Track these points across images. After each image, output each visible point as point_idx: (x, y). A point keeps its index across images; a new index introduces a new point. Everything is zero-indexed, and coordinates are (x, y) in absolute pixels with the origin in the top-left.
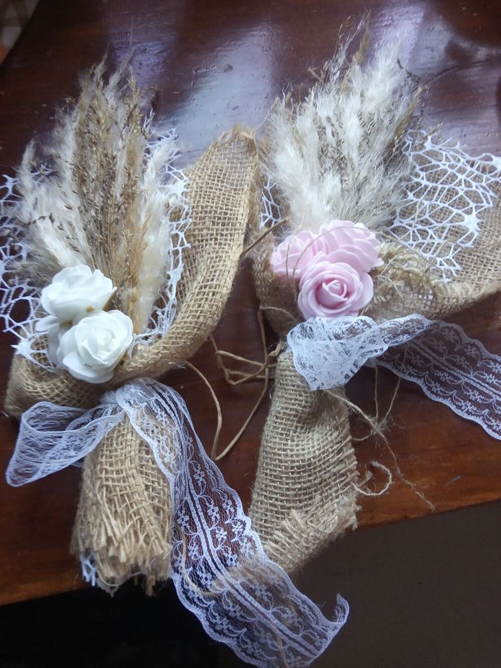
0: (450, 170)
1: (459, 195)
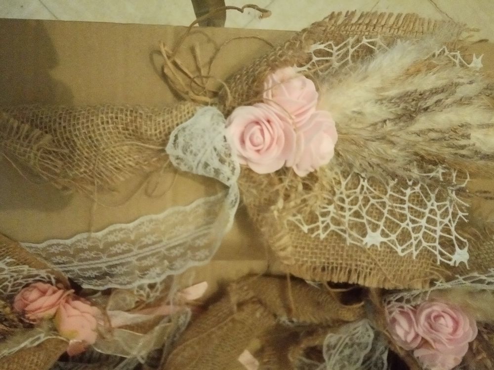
0: (427, 211)
1: (401, 224)
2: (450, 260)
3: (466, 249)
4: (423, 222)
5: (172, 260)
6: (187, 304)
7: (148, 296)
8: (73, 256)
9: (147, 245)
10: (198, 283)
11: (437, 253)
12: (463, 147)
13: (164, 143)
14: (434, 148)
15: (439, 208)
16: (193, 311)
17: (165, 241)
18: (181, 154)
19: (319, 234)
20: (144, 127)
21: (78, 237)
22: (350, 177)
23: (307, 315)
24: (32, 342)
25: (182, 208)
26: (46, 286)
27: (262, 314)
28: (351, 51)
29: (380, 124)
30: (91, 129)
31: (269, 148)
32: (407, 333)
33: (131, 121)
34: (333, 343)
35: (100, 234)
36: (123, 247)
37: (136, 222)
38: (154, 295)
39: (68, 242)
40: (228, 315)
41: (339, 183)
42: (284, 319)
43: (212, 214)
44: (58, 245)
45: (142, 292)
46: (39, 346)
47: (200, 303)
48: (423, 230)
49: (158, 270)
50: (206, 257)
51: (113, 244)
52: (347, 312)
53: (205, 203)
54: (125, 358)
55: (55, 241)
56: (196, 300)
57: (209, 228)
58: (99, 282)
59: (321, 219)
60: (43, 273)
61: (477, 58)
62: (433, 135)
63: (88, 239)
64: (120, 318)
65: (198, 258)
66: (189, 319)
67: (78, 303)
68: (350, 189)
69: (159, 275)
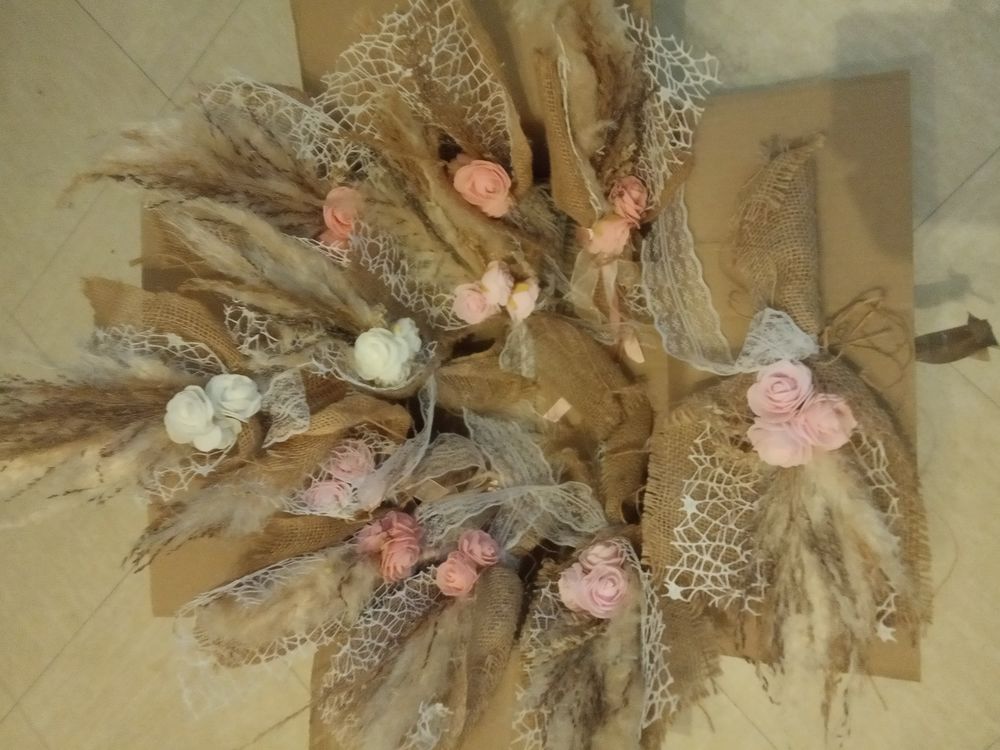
2: (671, 579)
3: (681, 598)
4: (707, 558)
5: (668, 319)
6: (621, 341)
7: (631, 299)
8: (672, 232)
9: (682, 296)
10: (643, 353)
11: (677, 567)
12: (787, 606)
13: (776, 307)
14: (785, 576)
15: (722, 577)
16: (613, 347)
17: (685, 312)
18: (764, 321)
19: (693, 454)
20: (790, 287)
21: (689, 234)
22: (754, 491)
23: (608, 470)
24: (594, 200)
25: (718, 326)
26: (643, 203)
27: (608, 423)
28: (884, 487)
29: (805, 515)
30: (788, 241)
31: (771, 399)
32: (596, 555)
33: (797, 276)
34: (580, 494)
35: (692, 254)
36: (681, 276)
37: (704, 285)
38: (632, 306)
39: (685, 228)
40: (609, 385)
41: (747, 480)
42: (604, 449)
43: (714, 355)
44: (682, 218)
45: (635, 292)
46: (590, 205)
47: (621, 355)
48: (700, 557)
49: (658, 307)
50: (670, 350)
51: (683, 266)
52: (614, 507)
53: (724, 348)
54: (569, 280)
55: (685, 215)
56: (624, 352)
57: (699, 353)
58: (648, 255)
59: (708, 458)
60: (656, 198)
61: (893, 633)
62: (798, 575)
63: (688, 244)
64: (610, 274)
65: (670, 342)
66: (606, 343)
67: (627, 235)
68: (742, 493)
69: (654, 308)
